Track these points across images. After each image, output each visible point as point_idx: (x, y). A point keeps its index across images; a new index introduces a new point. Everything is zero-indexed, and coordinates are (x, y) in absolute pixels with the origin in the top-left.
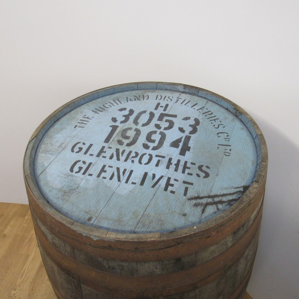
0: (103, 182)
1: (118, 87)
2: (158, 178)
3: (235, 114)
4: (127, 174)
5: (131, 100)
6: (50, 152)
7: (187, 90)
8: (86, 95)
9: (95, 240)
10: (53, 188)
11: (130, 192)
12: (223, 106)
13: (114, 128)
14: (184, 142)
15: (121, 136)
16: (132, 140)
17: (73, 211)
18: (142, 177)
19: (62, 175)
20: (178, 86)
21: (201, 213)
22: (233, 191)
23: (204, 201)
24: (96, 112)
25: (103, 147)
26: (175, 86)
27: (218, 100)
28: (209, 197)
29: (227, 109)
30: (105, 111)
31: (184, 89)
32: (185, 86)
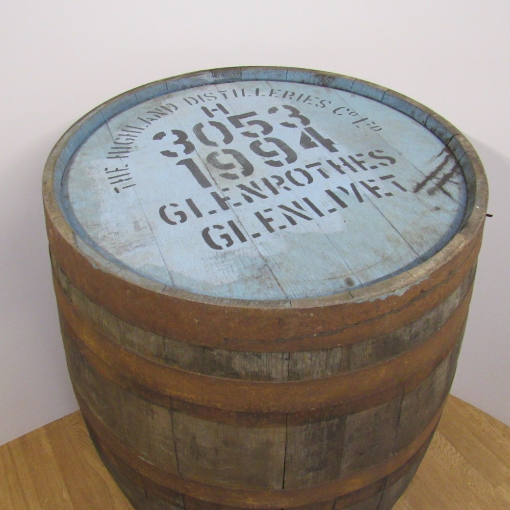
0: (289, 233)
1: (105, 107)
2: (351, 189)
3: (321, 84)
4: (304, 205)
5: (152, 120)
6: (134, 245)
7: (221, 78)
8: (65, 138)
9: (402, 294)
10: (229, 285)
11: (345, 221)
12: (293, 80)
13: (189, 164)
14: (312, 136)
15: (215, 168)
16: (243, 166)
17: (311, 290)
18: (330, 198)
19: (213, 261)
20: (203, 76)
21: (448, 198)
22: (441, 160)
23: (431, 184)
24: (117, 157)
25: (214, 195)
26: (199, 77)
27: (281, 75)
28: (429, 178)
29: (302, 82)
30: (132, 149)
31: (213, 76)
32: (214, 72)
